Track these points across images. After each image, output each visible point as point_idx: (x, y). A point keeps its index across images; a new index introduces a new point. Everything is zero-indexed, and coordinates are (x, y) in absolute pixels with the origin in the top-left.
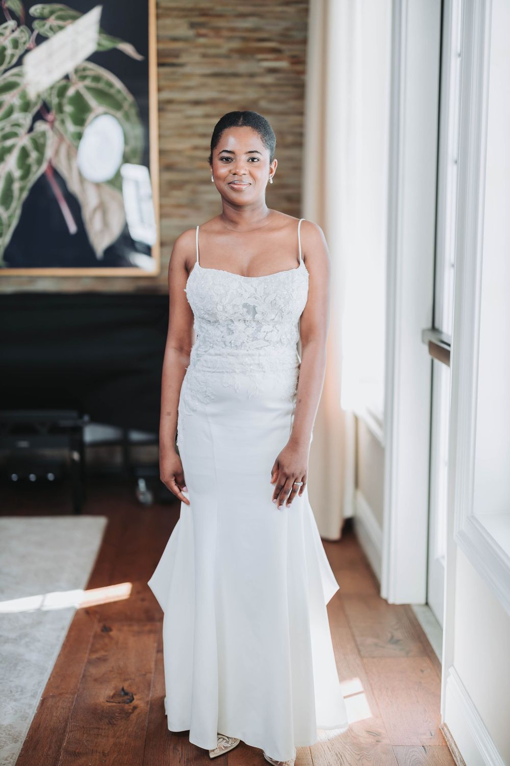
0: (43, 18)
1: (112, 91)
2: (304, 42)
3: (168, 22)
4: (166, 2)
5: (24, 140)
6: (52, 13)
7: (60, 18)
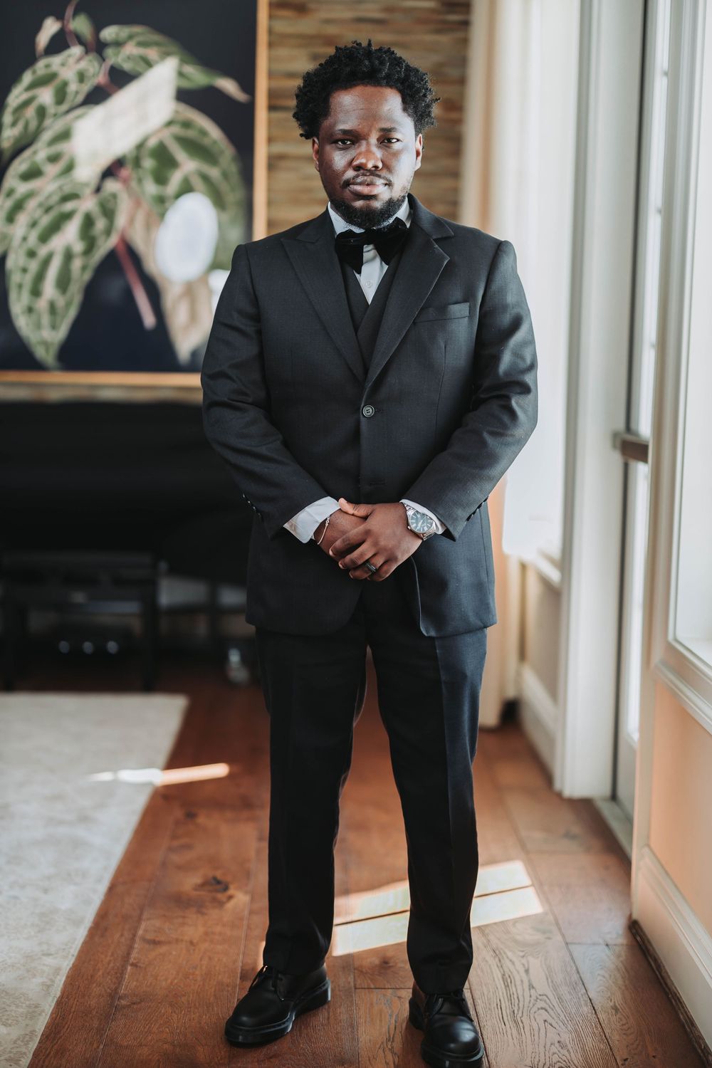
0: (118, 44)
1: (206, 141)
2: (462, 81)
3: (282, 52)
4: (282, 27)
5: (88, 204)
6: (131, 37)
7: (140, 44)
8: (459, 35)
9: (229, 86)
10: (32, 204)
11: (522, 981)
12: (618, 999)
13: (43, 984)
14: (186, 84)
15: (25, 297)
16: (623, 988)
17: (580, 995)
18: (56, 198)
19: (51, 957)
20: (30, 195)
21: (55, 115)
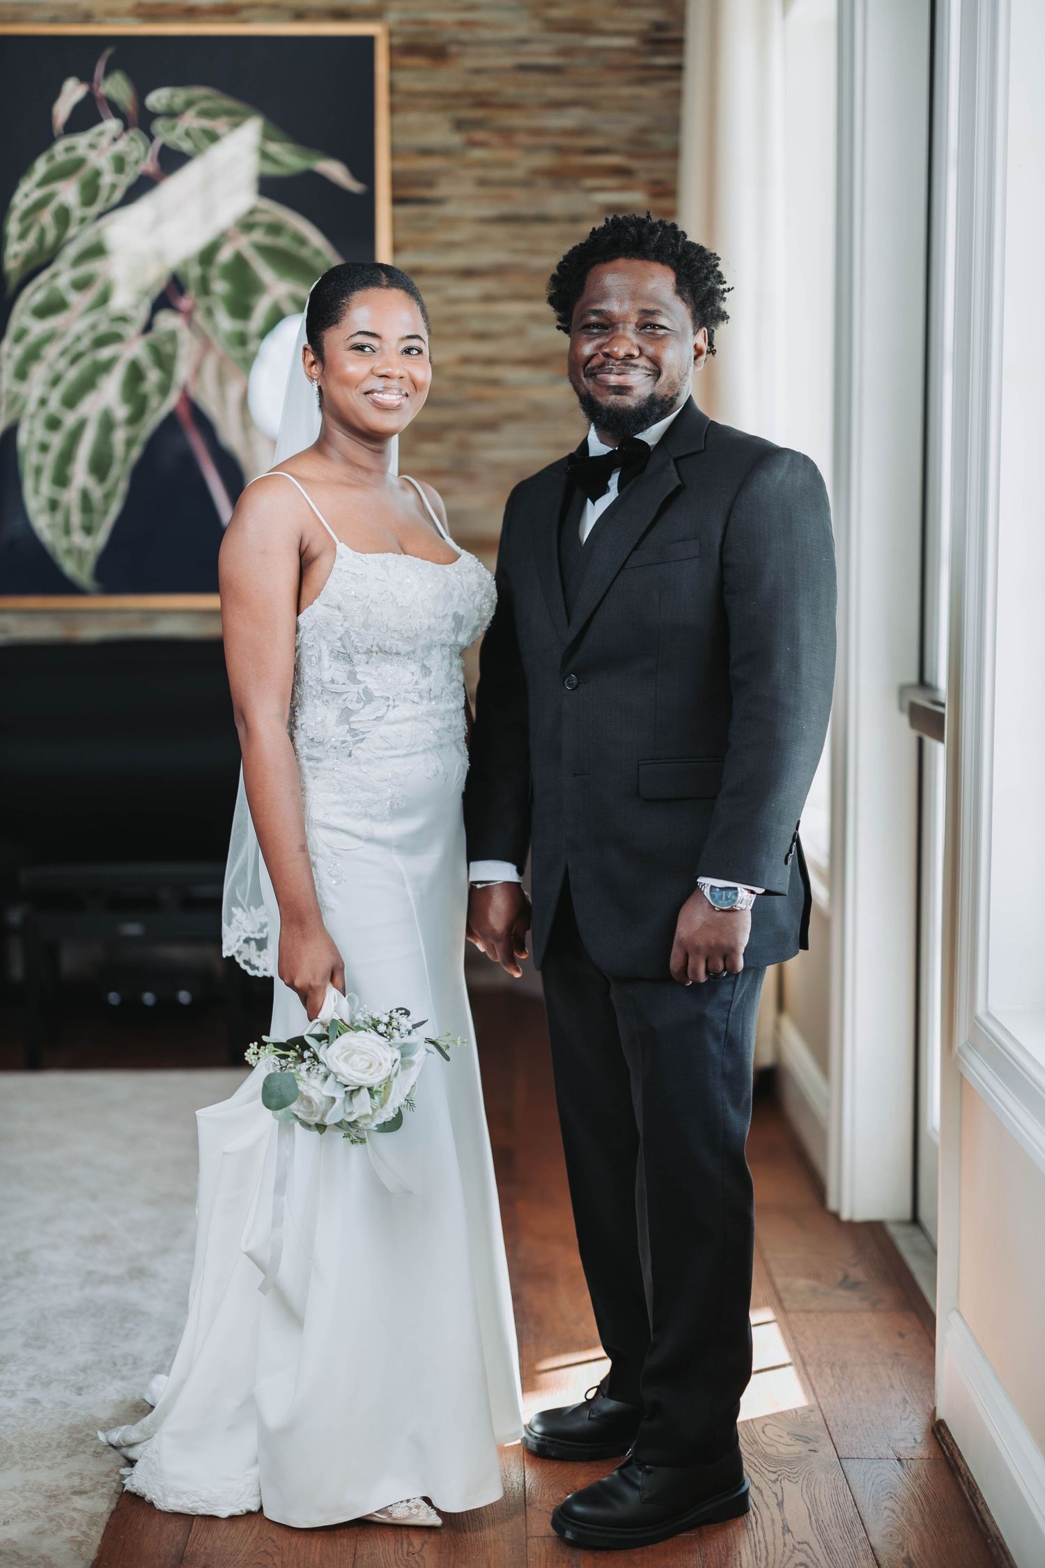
0: (172, 114)
1: (305, 253)
2: (674, 154)
3: (412, 118)
4: (408, 81)
5: (135, 348)
6: (189, 104)
7: (205, 114)
8: (670, 85)
9: (335, 171)
10: (51, 351)
11: (773, 1521)
12: (913, 1546)
13: (72, 1540)
14: (272, 170)
15: (46, 488)
16: (922, 1528)
17: (857, 1541)
18: (85, 343)
19: (84, 1496)
20: (49, 338)
21: (83, 220)
